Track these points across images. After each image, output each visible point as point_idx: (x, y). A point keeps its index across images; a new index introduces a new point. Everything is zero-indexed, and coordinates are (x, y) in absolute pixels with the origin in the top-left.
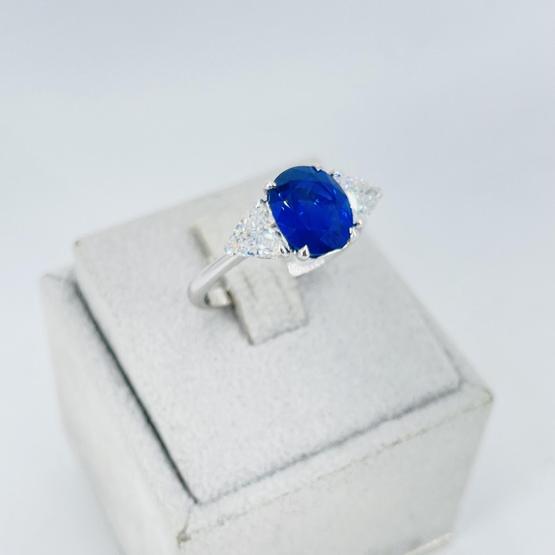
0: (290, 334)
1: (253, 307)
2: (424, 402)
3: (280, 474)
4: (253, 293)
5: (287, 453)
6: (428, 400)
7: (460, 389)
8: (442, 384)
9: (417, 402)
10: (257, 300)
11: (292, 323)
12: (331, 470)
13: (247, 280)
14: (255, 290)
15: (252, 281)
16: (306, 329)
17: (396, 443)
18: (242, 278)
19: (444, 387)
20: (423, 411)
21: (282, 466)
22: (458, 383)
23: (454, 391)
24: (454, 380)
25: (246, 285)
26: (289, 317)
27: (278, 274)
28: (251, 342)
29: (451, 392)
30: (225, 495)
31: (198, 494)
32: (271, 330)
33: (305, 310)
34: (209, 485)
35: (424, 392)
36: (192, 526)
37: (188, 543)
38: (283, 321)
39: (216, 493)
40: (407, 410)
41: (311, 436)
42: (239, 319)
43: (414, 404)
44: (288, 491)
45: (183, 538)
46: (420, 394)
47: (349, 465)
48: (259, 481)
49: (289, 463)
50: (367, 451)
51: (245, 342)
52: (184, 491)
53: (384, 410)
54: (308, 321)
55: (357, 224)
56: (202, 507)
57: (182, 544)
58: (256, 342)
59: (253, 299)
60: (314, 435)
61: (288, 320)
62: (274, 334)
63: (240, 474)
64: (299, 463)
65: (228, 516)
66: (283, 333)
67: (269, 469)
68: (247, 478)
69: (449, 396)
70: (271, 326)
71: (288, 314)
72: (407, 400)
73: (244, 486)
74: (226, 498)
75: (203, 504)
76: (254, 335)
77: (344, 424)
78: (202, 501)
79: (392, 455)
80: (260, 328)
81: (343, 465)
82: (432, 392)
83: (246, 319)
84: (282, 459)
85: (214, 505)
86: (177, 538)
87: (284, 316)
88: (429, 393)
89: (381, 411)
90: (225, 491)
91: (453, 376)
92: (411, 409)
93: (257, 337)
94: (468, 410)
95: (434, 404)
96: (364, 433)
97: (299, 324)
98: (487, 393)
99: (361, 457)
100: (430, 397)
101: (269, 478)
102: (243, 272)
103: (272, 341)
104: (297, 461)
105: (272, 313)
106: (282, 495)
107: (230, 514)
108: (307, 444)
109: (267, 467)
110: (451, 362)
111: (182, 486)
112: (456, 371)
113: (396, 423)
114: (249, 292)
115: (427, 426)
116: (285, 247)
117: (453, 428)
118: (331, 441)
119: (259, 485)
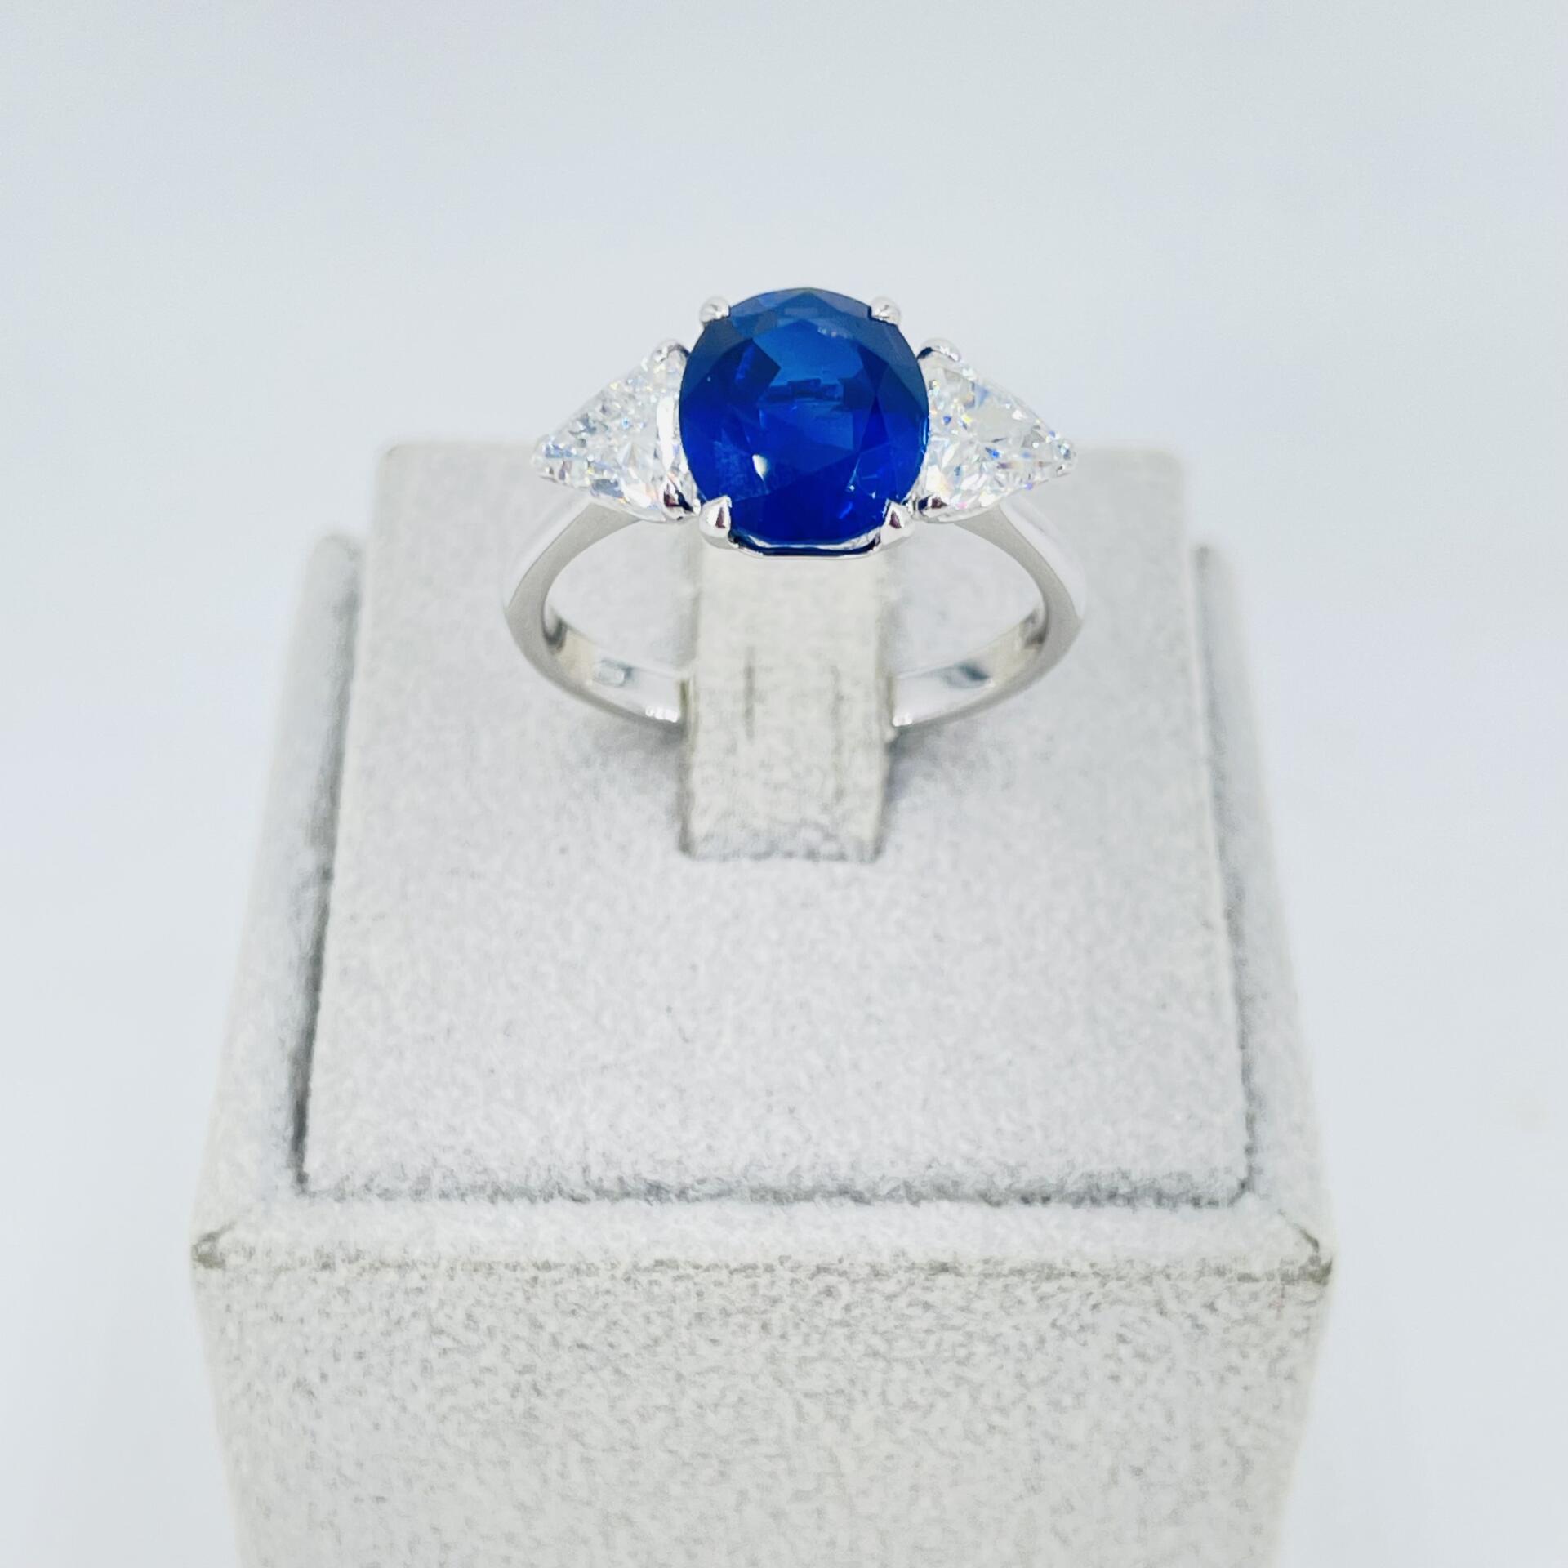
0: (808, 865)
1: (732, 750)
2: (1093, 1195)
3: (561, 1209)
4: (749, 713)
5: (608, 1160)
6: (1113, 1196)
7: (1232, 1201)
8: (1179, 1166)
9: (1073, 1185)
10: (750, 735)
11: (829, 837)
12: (708, 1257)
13: (749, 672)
14: (758, 709)
15: (762, 682)
16: (865, 871)
17: (944, 1268)
18: (740, 665)
19: (1183, 1176)
20: (1080, 1215)
21: (579, 1191)
22: (1235, 1184)
23: (1213, 1203)
24: (1228, 1171)
25: (740, 684)
26: (824, 820)
27: (846, 688)
28: (685, 846)
29: (1203, 1202)
30: (380, 1195)
31: (312, 1165)
32: (756, 835)
33: (884, 820)
34: (349, 1152)
35: (1108, 1168)
36: (241, 1233)
37: (215, 1274)
38: (803, 823)
39: (359, 1181)
40: (1033, 1194)
41: (703, 1145)
42: (683, 770)
43: (1060, 1189)
44: (554, 1258)
45: (207, 1257)
46: (1094, 1166)
47: (769, 1269)
48: (492, 1200)
49: (601, 1193)
50: (839, 1254)
51: (671, 839)
52: (286, 1146)
53: (959, 1166)
54: (878, 851)
55: (930, 503)
56: (306, 1201)
57: (201, 1269)
58: (701, 848)
59: (740, 730)
60: (710, 1148)
61: (818, 826)
62: (762, 847)
63: (447, 1159)
64: (628, 1203)
65: (353, 1252)
66: (790, 855)
67: (534, 1183)
68: (465, 1178)
69: (1187, 1209)
70: (760, 824)
71: (825, 808)
72: (1044, 1170)
73: (444, 1195)
74: (378, 1203)
75: (313, 1195)
76: (700, 826)
77: (816, 1155)
78: (312, 1187)
79: (927, 1306)
80: (727, 814)
81: (748, 1259)
82: (1135, 1177)
83: (696, 776)
84: (586, 1170)
85: (337, 1206)
86: (195, 1248)
87: (813, 812)
88: (1125, 1176)
89: (950, 1165)
90: (385, 1185)
91: (1230, 1162)
92: (1046, 1200)
93: (707, 838)
94: (1220, 1272)
95: (1126, 1211)
96: (868, 1203)
97: (850, 850)
98: (1309, 1250)
99: (819, 1261)
100: (1124, 1189)
101: (522, 1204)
102: (751, 652)
103: (746, 863)
104: (627, 1194)
105: (777, 787)
106: (536, 1266)
107: (361, 1247)
108: (679, 1162)
109: (534, 1176)
110: (1250, 1121)
111: (290, 1132)
112: (1249, 1150)
113: (975, 1214)
114: (741, 707)
115: (1068, 1263)
116: (680, 490)
117: (1162, 1313)
118: (755, 1184)
119: (484, 1210)
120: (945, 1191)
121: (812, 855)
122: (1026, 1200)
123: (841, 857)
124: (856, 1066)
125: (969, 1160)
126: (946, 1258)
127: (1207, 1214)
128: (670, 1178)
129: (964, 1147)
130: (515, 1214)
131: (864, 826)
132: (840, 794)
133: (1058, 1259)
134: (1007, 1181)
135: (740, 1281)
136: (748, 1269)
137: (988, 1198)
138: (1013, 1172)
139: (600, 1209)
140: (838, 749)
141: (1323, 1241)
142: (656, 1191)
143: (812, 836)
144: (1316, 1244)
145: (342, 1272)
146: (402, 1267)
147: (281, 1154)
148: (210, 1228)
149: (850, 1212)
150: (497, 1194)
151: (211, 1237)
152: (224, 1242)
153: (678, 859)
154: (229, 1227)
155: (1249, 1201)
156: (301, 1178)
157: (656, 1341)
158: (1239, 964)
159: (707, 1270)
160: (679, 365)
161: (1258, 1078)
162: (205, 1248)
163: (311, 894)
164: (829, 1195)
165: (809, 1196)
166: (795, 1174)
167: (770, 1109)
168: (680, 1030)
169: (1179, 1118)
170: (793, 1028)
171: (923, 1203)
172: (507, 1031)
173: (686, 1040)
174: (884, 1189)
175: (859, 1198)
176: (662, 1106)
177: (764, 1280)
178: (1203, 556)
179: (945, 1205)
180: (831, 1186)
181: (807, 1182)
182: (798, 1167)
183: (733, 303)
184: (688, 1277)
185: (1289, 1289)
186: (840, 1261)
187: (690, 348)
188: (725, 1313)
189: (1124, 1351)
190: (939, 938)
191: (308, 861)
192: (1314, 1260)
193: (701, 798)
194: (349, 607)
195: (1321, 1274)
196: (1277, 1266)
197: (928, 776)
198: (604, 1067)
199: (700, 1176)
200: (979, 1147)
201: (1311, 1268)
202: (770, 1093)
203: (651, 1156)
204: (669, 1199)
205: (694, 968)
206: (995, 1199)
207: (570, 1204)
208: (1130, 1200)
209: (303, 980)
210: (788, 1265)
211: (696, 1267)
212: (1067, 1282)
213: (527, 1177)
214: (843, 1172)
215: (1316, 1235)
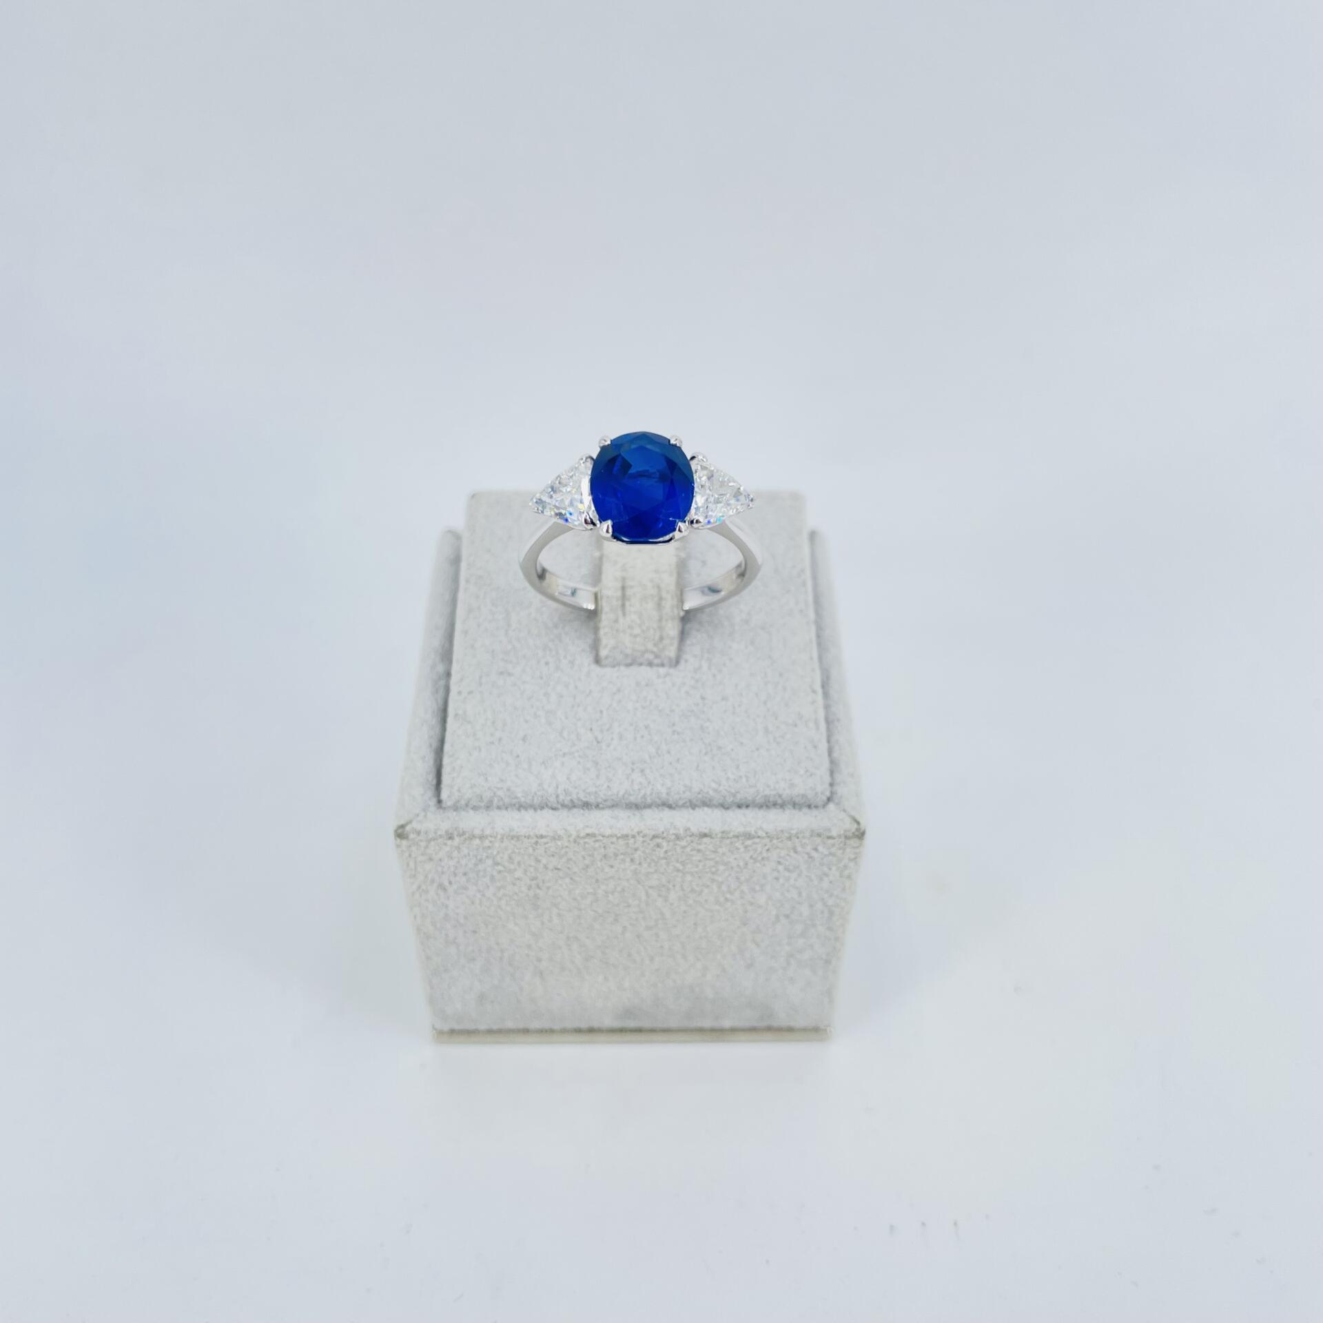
0: (648, 669)
1: (616, 621)
2: (768, 804)
3: (547, 813)
4: (623, 605)
5: (566, 792)
6: (775, 804)
7: (824, 806)
8: (802, 792)
9: (759, 800)
10: (624, 614)
11: (657, 656)
12: (608, 832)
13: (623, 588)
14: (627, 604)
15: (629, 592)
16: (672, 671)
17: (705, 835)
18: (619, 585)
19: (803, 796)
20: (761, 813)
21: (555, 805)
22: (825, 798)
23: (816, 807)
24: (822, 793)
25: (619, 593)
26: (655, 649)
27: (664, 594)
28: (597, 661)
29: (812, 806)
30: (472, 809)
31: (444, 795)
32: (627, 656)
33: (680, 649)
34: (459, 791)
35: (773, 793)
36: (415, 825)
37: (404, 842)
38: (646, 651)
39: (463, 802)
40: (742, 805)
41: (605, 786)
42: (596, 630)
43: (754, 801)
44: (544, 834)
45: (401, 833)
46: (767, 792)
47: (634, 837)
48: (519, 810)
49: (564, 806)
50: (663, 830)
51: (591, 658)
52: (433, 788)
53: (711, 793)
54: (677, 662)
55: (695, 521)
56: (442, 811)
57: (398, 840)
58: (604, 662)
59: (620, 613)
60: (608, 787)
61: (652, 652)
62: (629, 661)
63: (500, 793)
64: (575, 810)
65: (461, 832)
66: (641, 664)
67: (536, 801)
68: (507, 800)
69: (805, 810)
70: (629, 651)
71: (655, 645)
72: (747, 794)
73: (499, 808)
74: (471, 812)
75: (445, 808)
76: (603, 653)
77: (653, 789)
78: (444, 805)
79: (699, 851)
80: (614, 648)
81: (625, 832)
82: (784, 796)
83: (602, 632)
84: (557, 796)
85: (455, 813)
86: (396, 831)
87: (650, 646)
88: (780, 796)
89: (708, 793)
90: (475, 804)
91: (822, 788)
92: (747, 806)
93: (607, 657)
94: (819, 835)
95: (780, 811)
96: (674, 809)
97: (666, 662)
98: (856, 826)
99: (653, 833)
100: (779, 801)
101: (531, 812)
102: (624, 579)
103: (622, 668)
104: (575, 807)
105: (636, 636)
106: (537, 836)
107: (465, 830)
108: (596, 793)
109: (535, 798)
110: (832, 773)
111: (434, 782)
112: (831, 785)
113: (718, 813)
114: (620, 603)
115: (756, 832)
116: (591, 517)
117: (796, 852)
118: (627, 801)
119: (516, 814)
120: (707, 803)
121: (650, 664)
122: (739, 807)
123: (662, 665)
124: (669, 752)
125: (715, 790)
126: (706, 831)
127: (815, 812)
128: (592, 799)
129: (714, 785)
130: (528, 815)
131: (671, 652)
132: (661, 639)
133: (752, 830)
134: (732, 799)
135: (621, 842)
136: (625, 837)
137: (724, 806)
138: (734, 795)
139: (564, 813)
140: (660, 620)
141: (861, 821)
142: (586, 805)
143: (651, 657)
144: (858, 823)
145: (457, 840)
146: (482, 838)
147: (430, 793)
148: (402, 822)
149: (666, 812)
150: (521, 807)
151: (402, 827)
152: (408, 828)
153: (594, 667)
154: (410, 822)
155: (831, 806)
156: (440, 802)
157: (587, 867)
158: (827, 707)
159: (608, 837)
160: (590, 465)
161: (835, 755)
162: (400, 831)
163: (442, 683)
164: (658, 806)
165: (649, 806)
166: (644, 797)
167: (633, 770)
168: (596, 738)
169: (802, 772)
170: (642, 737)
171: (697, 809)
172: (524, 739)
173: (598, 742)
174: (681, 803)
175: (670, 807)
176: (589, 769)
177: (632, 841)
178: (813, 535)
179: (706, 809)
180: (659, 802)
181: (649, 801)
182: (645, 794)
183: (612, 438)
184: (601, 840)
185: (848, 842)
186: (663, 833)
187: (595, 457)
188: (616, 855)
189: (781, 868)
190: (703, 698)
191: (441, 668)
192: (858, 830)
193: (604, 641)
194: (456, 561)
195: (860, 835)
196: (842, 832)
197: (698, 630)
198: (564, 754)
199: (604, 798)
200: (720, 785)
201: (857, 833)
202: (633, 764)
203: (584, 791)
204: (592, 808)
205: (601, 712)
206: (726, 807)
207: (551, 811)
208: (782, 806)
209: (439, 719)
210: (641, 835)
211: (603, 836)
212: (757, 840)
213: (533, 800)
214: (664, 796)
215: (858, 818)
